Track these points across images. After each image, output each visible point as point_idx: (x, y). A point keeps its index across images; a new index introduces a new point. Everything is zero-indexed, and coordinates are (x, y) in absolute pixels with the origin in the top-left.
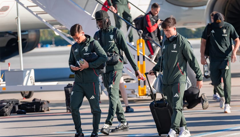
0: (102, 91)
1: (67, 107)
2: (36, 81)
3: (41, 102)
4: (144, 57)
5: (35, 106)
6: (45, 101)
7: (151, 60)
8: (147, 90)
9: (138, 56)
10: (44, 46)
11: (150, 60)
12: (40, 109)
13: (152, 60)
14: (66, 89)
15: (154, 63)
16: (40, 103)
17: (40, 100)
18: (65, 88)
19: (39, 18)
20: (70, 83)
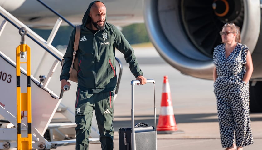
4: (29, 78)
7: (42, 84)
8: (34, 142)
9: (18, 78)
11: (40, 86)
13: (44, 85)
15: (48, 92)
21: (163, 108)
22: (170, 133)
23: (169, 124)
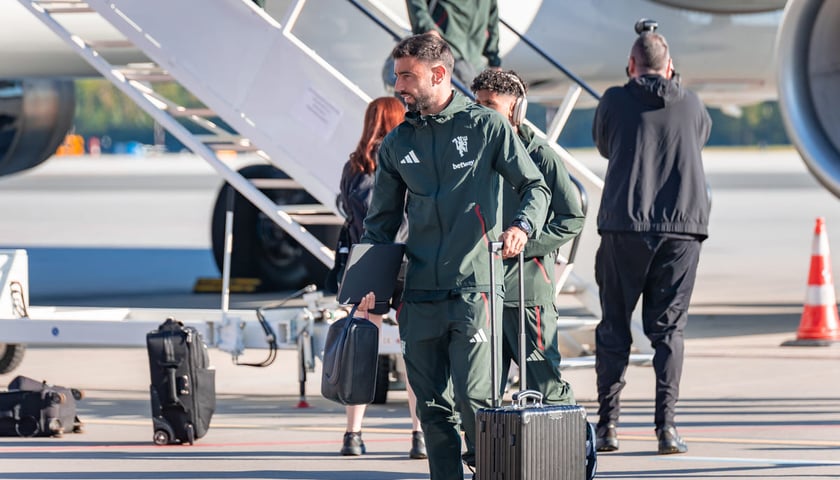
0: (313, 357)
1: (157, 421)
2: (36, 300)
3: (47, 394)
5: (17, 408)
6: (62, 389)
10: (120, 147)
12: (42, 421)
14: (154, 341)
16: (43, 397)
17: (44, 382)
18: (150, 336)
19: (57, 27)
20: (173, 318)
21: (813, 288)
22: (827, 345)
23: (825, 325)
